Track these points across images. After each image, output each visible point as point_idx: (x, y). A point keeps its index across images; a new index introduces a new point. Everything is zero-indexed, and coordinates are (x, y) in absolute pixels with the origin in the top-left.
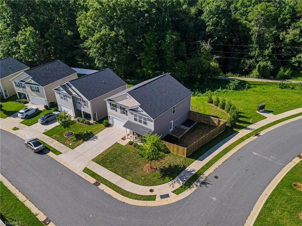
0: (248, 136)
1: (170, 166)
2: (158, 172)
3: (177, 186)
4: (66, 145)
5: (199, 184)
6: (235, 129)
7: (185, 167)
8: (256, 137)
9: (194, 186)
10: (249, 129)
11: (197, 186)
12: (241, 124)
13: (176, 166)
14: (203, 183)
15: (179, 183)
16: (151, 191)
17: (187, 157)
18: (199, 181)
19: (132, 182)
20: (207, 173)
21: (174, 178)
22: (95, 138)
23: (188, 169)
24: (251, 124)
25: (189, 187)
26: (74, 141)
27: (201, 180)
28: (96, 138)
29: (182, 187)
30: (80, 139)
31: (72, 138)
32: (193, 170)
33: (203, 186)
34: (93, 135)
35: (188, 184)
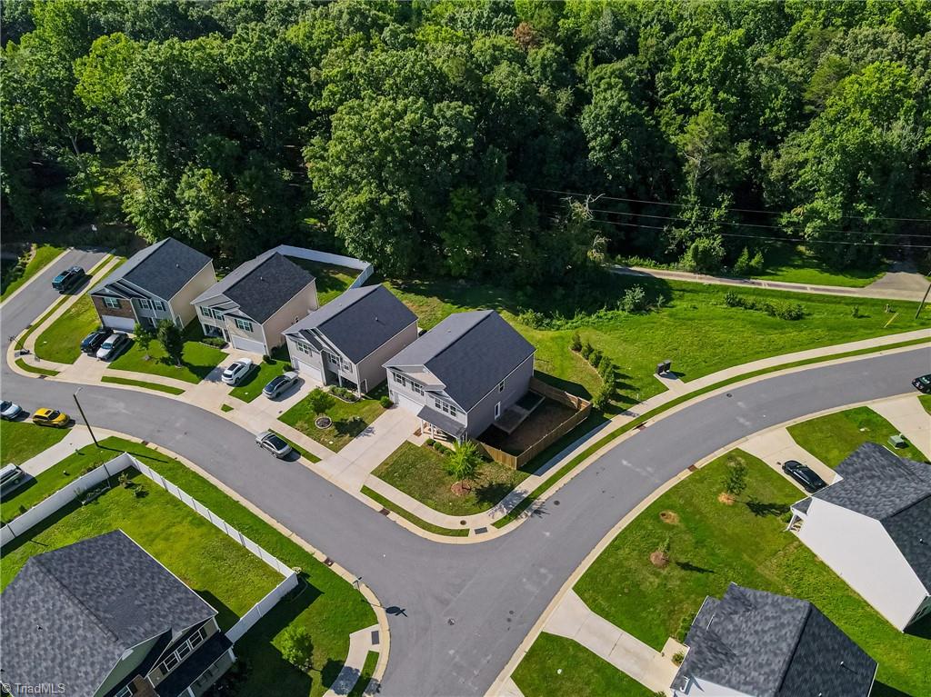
0: (624, 430)
1: (491, 485)
2: (473, 494)
3: (499, 516)
4: (323, 443)
5: (529, 514)
6: (606, 416)
7: (513, 487)
8: (638, 430)
9: (524, 516)
10: (630, 414)
11: (527, 515)
12: (620, 404)
13: (500, 486)
14: (537, 512)
15: (503, 511)
16: (463, 523)
17: (519, 469)
18: (531, 509)
19: (436, 509)
20: (544, 497)
21: (495, 505)
22: (370, 432)
23: (518, 489)
24: (637, 403)
25: (516, 518)
26: (335, 437)
27: (535, 507)
28: (372, 431)
29: (505, 518)
30: (346, 434)
31: (330, 431)
32: (525, 492)
33: (536, 516)
34: (366, 425)
35: (514, 514)
